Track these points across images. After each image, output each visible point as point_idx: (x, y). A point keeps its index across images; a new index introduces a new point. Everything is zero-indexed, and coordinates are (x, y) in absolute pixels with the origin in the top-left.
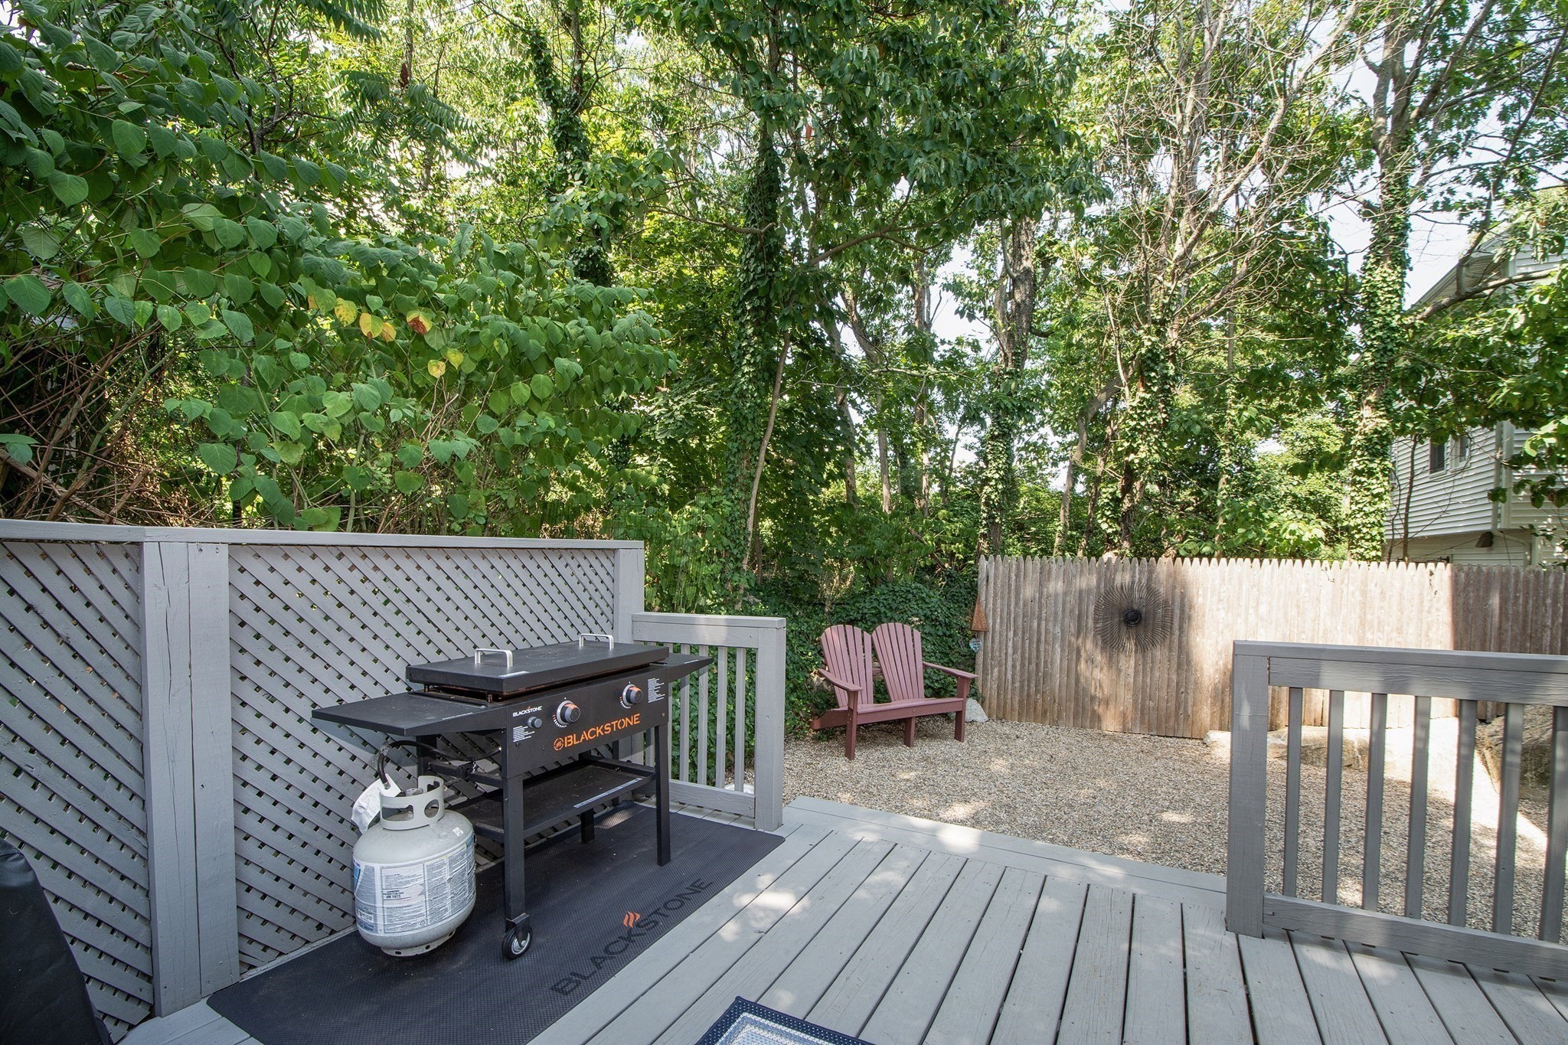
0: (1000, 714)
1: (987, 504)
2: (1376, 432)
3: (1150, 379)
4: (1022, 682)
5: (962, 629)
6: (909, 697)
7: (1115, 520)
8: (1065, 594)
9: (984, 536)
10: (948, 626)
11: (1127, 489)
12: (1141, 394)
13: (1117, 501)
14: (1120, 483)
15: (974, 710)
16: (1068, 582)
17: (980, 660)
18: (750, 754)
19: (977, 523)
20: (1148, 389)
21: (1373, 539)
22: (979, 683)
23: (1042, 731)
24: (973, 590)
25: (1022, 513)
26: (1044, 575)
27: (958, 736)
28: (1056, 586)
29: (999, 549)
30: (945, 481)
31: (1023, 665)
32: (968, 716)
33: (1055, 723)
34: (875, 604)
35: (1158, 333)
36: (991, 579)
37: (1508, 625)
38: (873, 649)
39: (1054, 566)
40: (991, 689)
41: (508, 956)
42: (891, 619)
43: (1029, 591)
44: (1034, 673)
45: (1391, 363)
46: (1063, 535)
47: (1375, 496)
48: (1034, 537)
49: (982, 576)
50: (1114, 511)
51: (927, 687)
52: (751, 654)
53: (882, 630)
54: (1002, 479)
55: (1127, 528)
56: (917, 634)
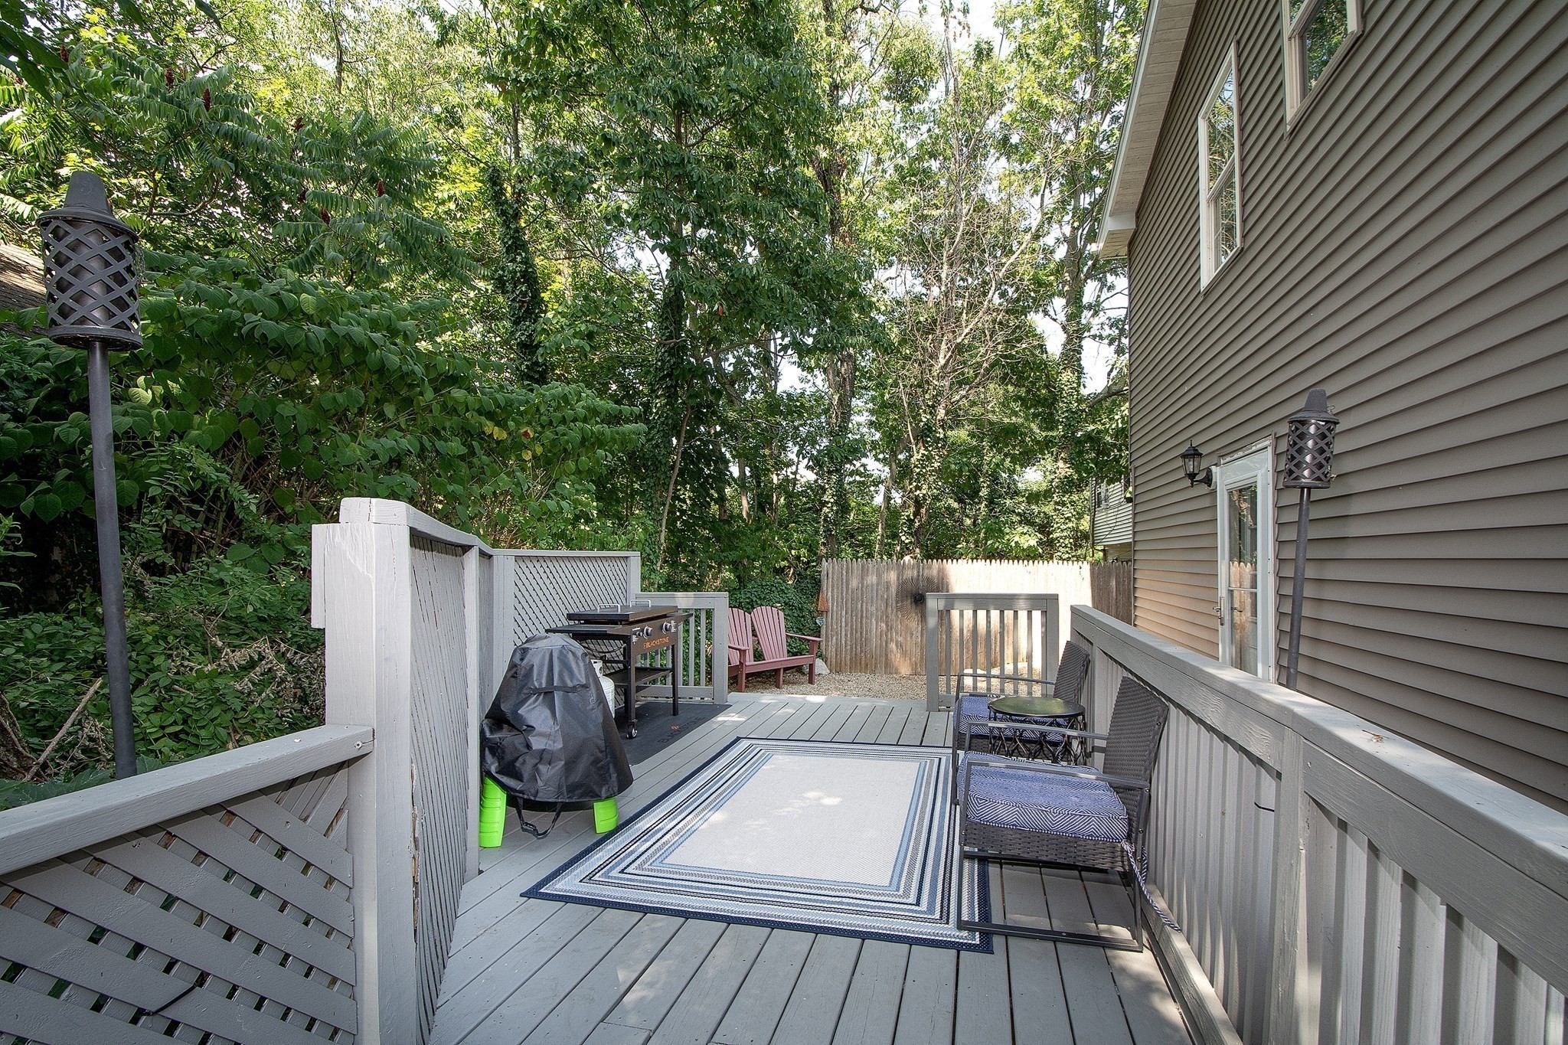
0: (837, 669)
1: (825, 520)
2: (1066, 477)
3: (927, 442)
4: (851, 646)
5: (810, 612)
6: (776, 654)
7: (911, 534)
8: (878, 584)
9: (824, 544)
10: (801, 610)
11: (917, 513)
12: (922, 451)
13: (911, 522)
14: (912, 509)
15: (820, 666)
16: (879, 576)
17: (823, 632)
18: (709, 673)
19: (817, 532)
20: (926, 449)
21: (1066, 546)
22: (823, 647)
23: (864, 677)
24: (817, 583)
25: (852, 524)
26: (864, 572)
27: (811, 681)
28: (872, 579)
29: (834, 554)
30: (790, 496)
31: (852, 633)
32: (817, 671)
33: (873, 672)
34: (749, 595)
35: (931, 413)
36: (830, 575)
37: (1120, 597)
38: (753, 626)
39: (870, 566)
40: (831, 652)
41: (631, 737)
42: (761, 605)
43: (854, 583)
44: (860, 639)
45: (1073, 434)
46: (881, 542)
47: (1068, 518)
48: (862, 544)
49: (824, 573)
50: (909, 528)
51: (789, 652)
52: (709, 613)
53: (758, 610)
54: (836, 503)
55: (918, 539)
56: (781, 614)
